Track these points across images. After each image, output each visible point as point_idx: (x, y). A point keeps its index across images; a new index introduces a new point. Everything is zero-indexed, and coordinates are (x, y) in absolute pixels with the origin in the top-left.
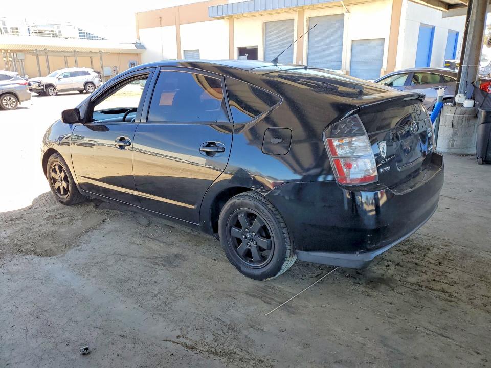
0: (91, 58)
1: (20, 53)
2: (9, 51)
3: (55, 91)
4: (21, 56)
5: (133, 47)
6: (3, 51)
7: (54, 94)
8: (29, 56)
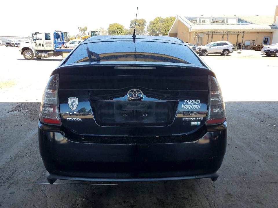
0: (238, 35)
1: (202, 34)
2: (197, 33)
3: (207, 54)
4: (202, 35)
5: (269, 28)
6: (194, 33)
7: (206, 55)
8: (205, 35)
